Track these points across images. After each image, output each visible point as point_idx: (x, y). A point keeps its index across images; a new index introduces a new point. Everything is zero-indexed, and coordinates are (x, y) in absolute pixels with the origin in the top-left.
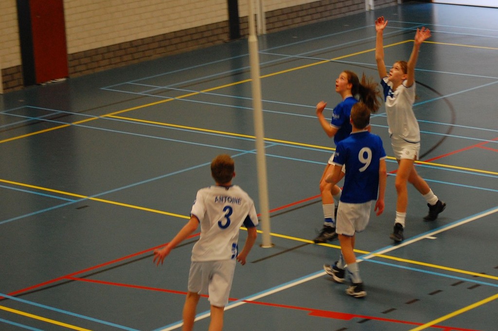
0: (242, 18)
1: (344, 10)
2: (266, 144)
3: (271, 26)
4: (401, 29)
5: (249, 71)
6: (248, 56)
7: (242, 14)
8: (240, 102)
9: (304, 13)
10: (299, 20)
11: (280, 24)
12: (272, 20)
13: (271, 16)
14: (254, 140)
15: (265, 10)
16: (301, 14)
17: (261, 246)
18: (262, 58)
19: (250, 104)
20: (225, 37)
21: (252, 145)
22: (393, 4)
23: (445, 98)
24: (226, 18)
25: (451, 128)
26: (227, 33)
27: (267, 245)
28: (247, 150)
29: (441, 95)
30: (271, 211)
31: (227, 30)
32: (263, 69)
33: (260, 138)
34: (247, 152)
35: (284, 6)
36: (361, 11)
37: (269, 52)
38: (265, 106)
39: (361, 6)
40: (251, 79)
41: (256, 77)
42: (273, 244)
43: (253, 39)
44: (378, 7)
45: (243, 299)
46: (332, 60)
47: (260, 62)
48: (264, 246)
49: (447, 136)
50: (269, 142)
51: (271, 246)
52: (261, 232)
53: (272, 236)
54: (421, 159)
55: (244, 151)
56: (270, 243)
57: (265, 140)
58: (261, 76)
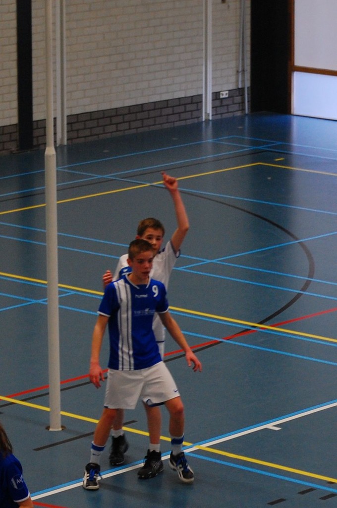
0: (37, 121)
1: (172, 118)
2: (60, 293)
3: (74, 134)
4: (247, 148)
5: (44, 193)
6: (44, 172)
7: (37, 116)
8: (28, 234)
9: (120, 119)
10: (113, 128)
11: (87, 132)
12: (76, 127)
13: (74, 121)
14: (46, 286)
15: (67, 112)
16: (115, 120)
17: (48, 428)
18: (60, 176)
19: (43, 237)
20: (13, 147)
21: (42, 292)
22: (239, 114)
23: (301, 242)
24: (15, 120)
25: (308, 283)
26: (16, 140)
27: (56, 428)
28: (34, 299)
29: (297, 239)
30: (62, 382)
31: (16, 136)
32: (62, 192)
33: (54, 284)
34: (34, 301)
35: (93, 108)
36: (196, 121)
37: (69, 168)
38: (61, 241)
39: (195, 114)
40: (44, 203)
41: (52, 202)
42: (62, 427)
43: (50, 151)
44: (219, 117)
46: (155, 184)
47: (57, 183)
48: (53, 428)
49: (302, 294)
50: (60, 289)
51: (60, 429)
52: (48, 409)
53: (62, 415)
54: (266, 323)
55: (31, 300)
56: (60, 425)
57: (59, 287)
58: (58, 200)
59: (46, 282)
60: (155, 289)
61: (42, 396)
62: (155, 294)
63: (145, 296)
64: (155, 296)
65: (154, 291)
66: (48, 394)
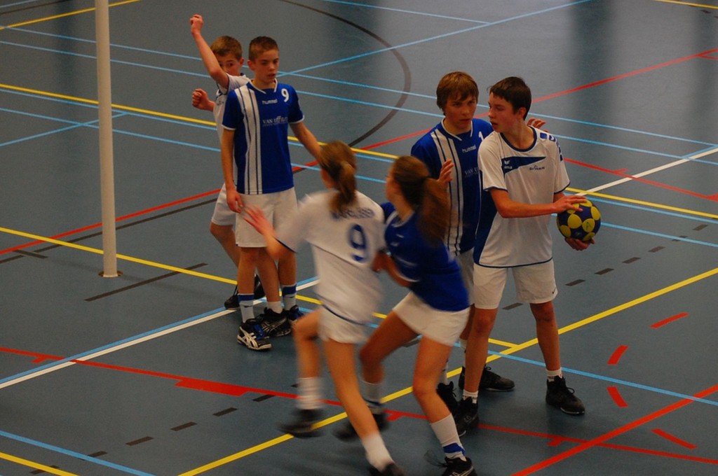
2: (113, 114)
8: (67, 45)
17: (101, 274)
19: (93, 49)
21: (93, 113)
23: (394, 49)
25: (404, 97)
27: (111, 273)
28: (81, 122)
29: (388, 46)
30: (117, 220)
33: (107, 106)
34: (79, 124)
38: (114, 53)
40: (94, 7)
42: (118, 272)
45: (72, 358)
48: (106, 274)
49: (398, 110)
50: (114, 111)
51: (117, 275)
52: (101, 252)
53: (118, 259)
54: (356, 145)
55: (76, 123)
56: (116, 270)
57: (113, 108)
58: (110, 3)
59: (97, 103)
60: (285, 93)
61: (94, 236)
62: (285, 98)
63: (275, 101)
64: (286, 101)
65: (284, 95)
66: (101, 233)
